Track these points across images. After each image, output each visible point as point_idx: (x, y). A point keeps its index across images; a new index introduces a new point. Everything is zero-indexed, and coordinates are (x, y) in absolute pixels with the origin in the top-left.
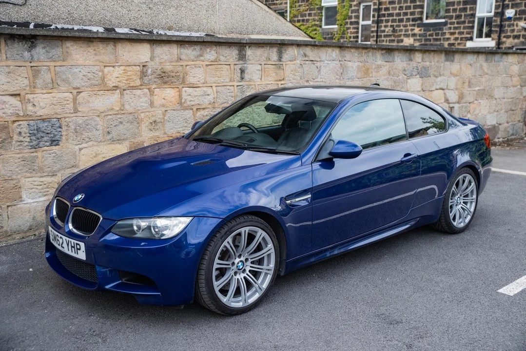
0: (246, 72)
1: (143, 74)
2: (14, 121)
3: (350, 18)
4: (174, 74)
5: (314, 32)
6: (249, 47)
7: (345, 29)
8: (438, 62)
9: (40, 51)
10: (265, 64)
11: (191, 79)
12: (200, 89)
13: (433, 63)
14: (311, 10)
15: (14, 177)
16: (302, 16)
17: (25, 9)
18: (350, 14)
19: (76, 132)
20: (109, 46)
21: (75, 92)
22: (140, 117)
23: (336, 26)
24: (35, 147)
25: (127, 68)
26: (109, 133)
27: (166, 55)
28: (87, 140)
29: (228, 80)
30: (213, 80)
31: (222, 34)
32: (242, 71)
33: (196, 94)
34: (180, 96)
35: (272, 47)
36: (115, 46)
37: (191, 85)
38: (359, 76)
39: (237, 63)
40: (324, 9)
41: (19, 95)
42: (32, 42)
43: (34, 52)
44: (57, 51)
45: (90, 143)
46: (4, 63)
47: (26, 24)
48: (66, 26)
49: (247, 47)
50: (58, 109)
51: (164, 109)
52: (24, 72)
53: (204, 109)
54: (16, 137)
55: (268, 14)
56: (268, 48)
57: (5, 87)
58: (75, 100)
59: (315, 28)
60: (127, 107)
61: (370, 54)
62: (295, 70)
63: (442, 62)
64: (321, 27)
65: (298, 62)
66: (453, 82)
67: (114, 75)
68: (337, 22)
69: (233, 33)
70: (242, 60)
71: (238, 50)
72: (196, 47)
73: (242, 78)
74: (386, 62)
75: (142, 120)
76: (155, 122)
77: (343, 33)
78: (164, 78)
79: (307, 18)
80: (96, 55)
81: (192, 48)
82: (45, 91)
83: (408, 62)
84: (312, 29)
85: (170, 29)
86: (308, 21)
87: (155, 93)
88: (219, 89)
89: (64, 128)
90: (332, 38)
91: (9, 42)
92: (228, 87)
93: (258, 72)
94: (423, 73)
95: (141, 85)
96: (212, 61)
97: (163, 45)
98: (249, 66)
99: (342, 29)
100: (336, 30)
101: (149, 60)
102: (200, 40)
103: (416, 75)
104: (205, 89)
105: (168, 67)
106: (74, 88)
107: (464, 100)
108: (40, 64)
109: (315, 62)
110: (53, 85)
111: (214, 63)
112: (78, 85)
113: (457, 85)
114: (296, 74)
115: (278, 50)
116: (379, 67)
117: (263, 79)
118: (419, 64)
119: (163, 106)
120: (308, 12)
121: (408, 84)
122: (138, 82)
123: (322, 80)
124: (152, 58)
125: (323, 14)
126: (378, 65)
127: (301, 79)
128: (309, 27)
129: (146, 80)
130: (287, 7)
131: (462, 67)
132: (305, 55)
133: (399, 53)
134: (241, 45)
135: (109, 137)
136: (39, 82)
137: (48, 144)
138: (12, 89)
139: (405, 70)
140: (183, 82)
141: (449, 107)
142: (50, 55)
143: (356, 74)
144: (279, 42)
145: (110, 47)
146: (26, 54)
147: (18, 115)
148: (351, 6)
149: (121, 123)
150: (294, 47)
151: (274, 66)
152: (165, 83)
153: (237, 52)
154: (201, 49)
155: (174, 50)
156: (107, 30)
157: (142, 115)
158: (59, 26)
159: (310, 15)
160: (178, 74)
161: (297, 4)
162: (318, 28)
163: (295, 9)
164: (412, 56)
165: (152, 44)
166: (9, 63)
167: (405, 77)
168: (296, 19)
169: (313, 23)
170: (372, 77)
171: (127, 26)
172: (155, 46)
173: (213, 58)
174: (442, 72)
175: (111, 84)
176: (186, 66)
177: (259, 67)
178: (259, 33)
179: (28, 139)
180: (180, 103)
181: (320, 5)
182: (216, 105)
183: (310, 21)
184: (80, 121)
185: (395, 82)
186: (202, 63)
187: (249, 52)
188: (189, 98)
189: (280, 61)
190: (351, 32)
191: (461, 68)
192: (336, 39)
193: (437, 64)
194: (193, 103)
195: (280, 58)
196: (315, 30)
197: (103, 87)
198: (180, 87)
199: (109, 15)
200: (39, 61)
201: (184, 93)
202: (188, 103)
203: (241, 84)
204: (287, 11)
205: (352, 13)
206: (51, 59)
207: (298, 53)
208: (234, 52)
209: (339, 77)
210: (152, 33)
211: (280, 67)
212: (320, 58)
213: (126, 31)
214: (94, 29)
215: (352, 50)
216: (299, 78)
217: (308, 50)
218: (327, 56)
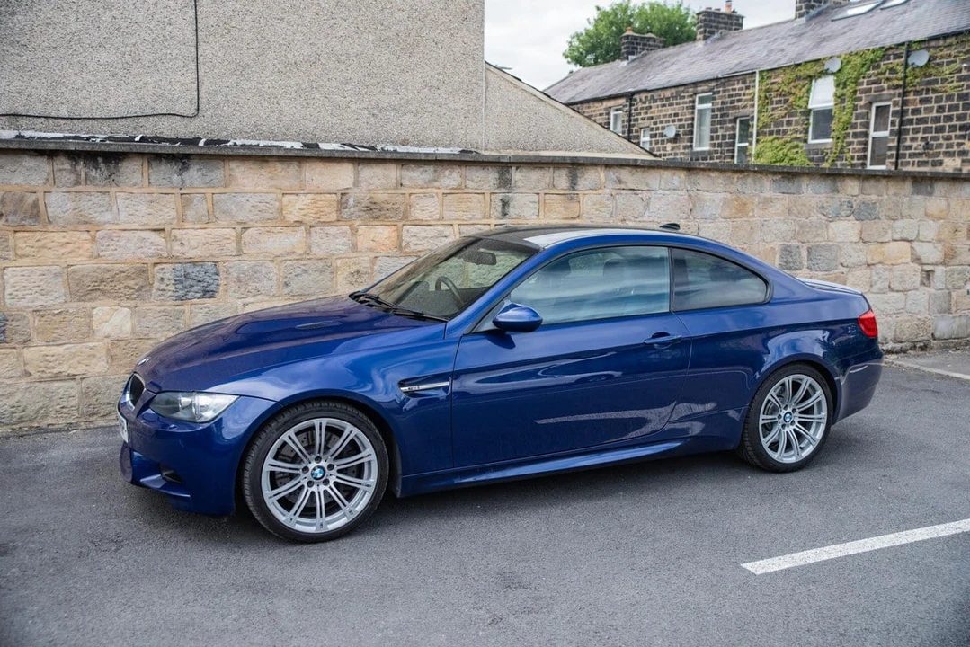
0: (511, 204)
1: (342, 205)
2: (155, 264)
3: (854, 126)
4: (390, 206)
5: (795, 151)
6: (517, 169)
7: (845, 144)
8: (896, 194)
9: (194, 173)
10: (545, 194)
11: (417, 214)
12: (432, 228)
13: (885, 197)
14: (791, 115)
15: (152, 335)
16: (776, 125)
17: (196, 122)
18: (853, 121)
19: (239, 281)
20: (292, 167)
21: (239, 228)
22: (334, 265)
23: (830, 140)
24: (183, 298)
25: (318, 197)
26: (286, 284)
27: (378, 179)
28: (254, 292)
29: (480, 217)
30: (455, 215)
31: (492, 150)
32: (505, 204)
33: (425, 234)
34: (400, 237)
35: (559, 168)
36: (300, 167)
37: (417, 222)
38: (726, 214)
39: (496, 191)
40: (812, 113)
41: (163, 230)
42: (184, 163)
43: (186, 175)
44: (217, 174)
45: (259, 297)
46: (146, 190)
47: (195, 141)
48: (248, 142)
49: (514, 168)
50: (215, 250)
51: (372, 255)
52: (173, 201)
54: (156, 284)
55: (574, 120)
56: (551, 169)
57: (145, 220)
58: (239, 239)
59: (795, 143)
60: (315, 250)
61: (750, 180)
62: (600, 204)
63: (905, 196)
64: (806, 141)
65: (607, 191)
66: (930, 230)
67: (297, 207)
68: (833, 134)
69: (510, 148)
70: (504, 187)
71: (498, 172)
72: (426, 168)
73: (505, 214)
74: (783, 193)
75: (337, 269)
76: (358, 272)
77: (842, 151)
78: (374, 211)
79: (785, 127)
80: (272, 178)
81: (421, 169)
82: (197, 226)
83: (831, 195)
84: (791, 144)
85: (404, 143)
86: (785, 132)
87: (360, 232)
88: (464, 228)
89: (222, 275)
90: (823, 160)
91: (154, 163)
92: (479, 226)
93: (531, 205)
94: (863, 213)
95: (338, 221)
96: (453, 188)
97: (374, 165)
98: (517, 197)
99: (840, 145)
100: (829, 147)
101: (351, 186)
102: (430, 158)
103: (847, 216)
104: (441, 228)
105: (381, 196)
106: (239, 223)
107: (957, 261)
108: (193, 191)
109: (638, 192)
110: (210, 218)
111: (457, 191)
112: (245, 219)
113: (939, 233)
114: (603, 209)
115: (570, 172)
116: (767, 202)
117: (542, 217)
118: (855, 198)
119: (371, 250)
120: (787, 118)
121: (830, 230)
122: (334, 217)
123: (651, 219)
124: (356, 183)
125: (811, 121)
126: (765, 198)
127: (612, 217)
128: (786, 142)
129: (345, 214)
130: (753, 112)
131: (952, 204)
132: (620, 181)
133: (810, 179)
134: (503, 166)
135: (286, 291)
136: (190, 214)
137: (198, 295)
138: (155, 223)
139: (823, 207)
140: (405, 217)
141: (922, 270)
142: (207, 179)
143: (720, 211)
144: (569, 161)
146: (176, 178)
147: (160, 256)
148: (855, 108)
149: (305, 271)
150: (599, 169)
151: (562, 197)
152: (376, 218)
153: (497, 176)
154: (435, 171)
155: (392, 172)
156: (306, 145)
157: (339, 262)
158: (239, 142)
159: (789, 123)
160: (396, 206)
161: (770, 107)
162: (801, 144)
163: (765, 114)
164: (839, 184)
165: (356, 165)
166: (153, 189)
167: (824, 218)
168: (767, 130)
169: (794, 135)
170: (754, 216)
171: (337, 140)
172: (360, 167)
173: (454, 184)
174: (905, 212)
175: (291, 218)
176: (410, 194)
177: (535, 198)
179: (172, 288)
180: (400, 247)
181: (806, 107)
183: (789, 133)
184: (245, 266)
185: (801, 227)
186: (436, 191)
187: (517, 175)
188: (414, 240)
189: (574, 189)
190: (854, 149)
191: (949, 205)
192: (829, 161)
193: (894, 198)
194: (420, 248)
195: (573, 185)
196: (797, 146)
197: (281, 222)
198: (400, 224)
199: (311, 126)
200: (191, 186)
201: (405, 234)
202: (412, 247)
203: (501, 222)
204: (753, 117)
205: (856, 119)
206: (209, 184)
207: (606, 177)
208: (491, 176)
209: (685, 215)
210: (373, 148)
211: (572, 199)
212: (647, 185)
213: (335, 146)
214: (288, 145)
215: (713, 175)
216: (608, 216)
217: (625, 174)
218: (662, 183)
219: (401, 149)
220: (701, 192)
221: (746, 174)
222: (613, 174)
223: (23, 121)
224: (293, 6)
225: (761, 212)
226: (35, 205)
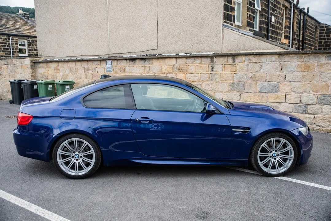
0: (214, 68)
1: (173, 68)
4: (183, 69)
6: (216, 58)
9: (147, 62)
10: (225, 65)
11: (190, 71)
12: (193, 74)
17: (157, 51)
25: (169, 67)
27: (181, 62)
29: (205, 71)
30: (199, 71)
32: (213, 68)
33: (191, 76)
35: (229, 57)
37: (190, 73)
38: (300, 70)
39: (210, 64)
42: (145, 60)
44: (151, 62)
46: (139, 66)
47: (155, 55)
48: (165, 54)
49: (215, 57)
52: (143, 68)
53: (195, 82)
56: (226, 57)
57: (139, 72)
61: (311, 57)
62: (243, 67)
65: (245, 63)
67: (164, 69)
70: (212, 63)
72: (192, 59)
73: (213, 71)
78: (180, 70)
80: (160, 63)
82: (147, 73)
87: (177, 75)
88: (201, 74)
91: (141, 60)
93: (220, 68)
97: (180, 59)
98: (216, 66)
104: (195, 74)
105: (181, 66)
106: (154, 73)
109: (257, 63)
111: (200, 64)
114: (244, 69)
115: (233, 58)
116: (323, 65)
117: (223, 71)
122: (171, 71)
123: (263, 72)
124: (176, 63)
126: (321, 64)
127: (247, 71)
129: (174, 70)
132: (250, 60)
134: (212, 57)
140: (187, 71)
143: (295, 69)
144: (229, 54)
145: (164, 60)
146: (144, 63)
150: (242, 56)
151: (231, 65)
152: (180, 72)
153: (210, 60)
154: (194, 59)
155: (184, 60)
156: (176, 54)
158: (163, 55)
160: (185, 69)
166: (140, 66)
170: (315, 71)
171: (184, 52)
173: (199, 62)
175: (163, 72)
176: (188, 66)
177: (222, 66)
178: (246, 50)
180: (186, 79)
182: (200, 81)
186: (194, 64)
187: (216, 60)
188: (189, 77)
189: (234, 63)
195: (234, 61)
197: (161, 72)
198: (186, 73)
200: (146, 65)
201: (187, 76)
202: (189, 79)
203: (211, 73)
206: (149, 64)
207: (245, 58)
208: (209, 60)
209: (278, 71)
210: (191, 54)
211: (233, 66)
212: (261, 60)
213: (183, 54)
214: (172, 54)
215: (291, 56)
216: (246, 71)
217: (251, 57)
218: (267, 59)
219: (197, 54)
220: (286, 62)
221: (309, 54)
222: (247, 57)
223: (132, 53)
224: (176, 22)
225: (319, 69)
226: (124, 69)
